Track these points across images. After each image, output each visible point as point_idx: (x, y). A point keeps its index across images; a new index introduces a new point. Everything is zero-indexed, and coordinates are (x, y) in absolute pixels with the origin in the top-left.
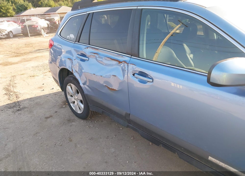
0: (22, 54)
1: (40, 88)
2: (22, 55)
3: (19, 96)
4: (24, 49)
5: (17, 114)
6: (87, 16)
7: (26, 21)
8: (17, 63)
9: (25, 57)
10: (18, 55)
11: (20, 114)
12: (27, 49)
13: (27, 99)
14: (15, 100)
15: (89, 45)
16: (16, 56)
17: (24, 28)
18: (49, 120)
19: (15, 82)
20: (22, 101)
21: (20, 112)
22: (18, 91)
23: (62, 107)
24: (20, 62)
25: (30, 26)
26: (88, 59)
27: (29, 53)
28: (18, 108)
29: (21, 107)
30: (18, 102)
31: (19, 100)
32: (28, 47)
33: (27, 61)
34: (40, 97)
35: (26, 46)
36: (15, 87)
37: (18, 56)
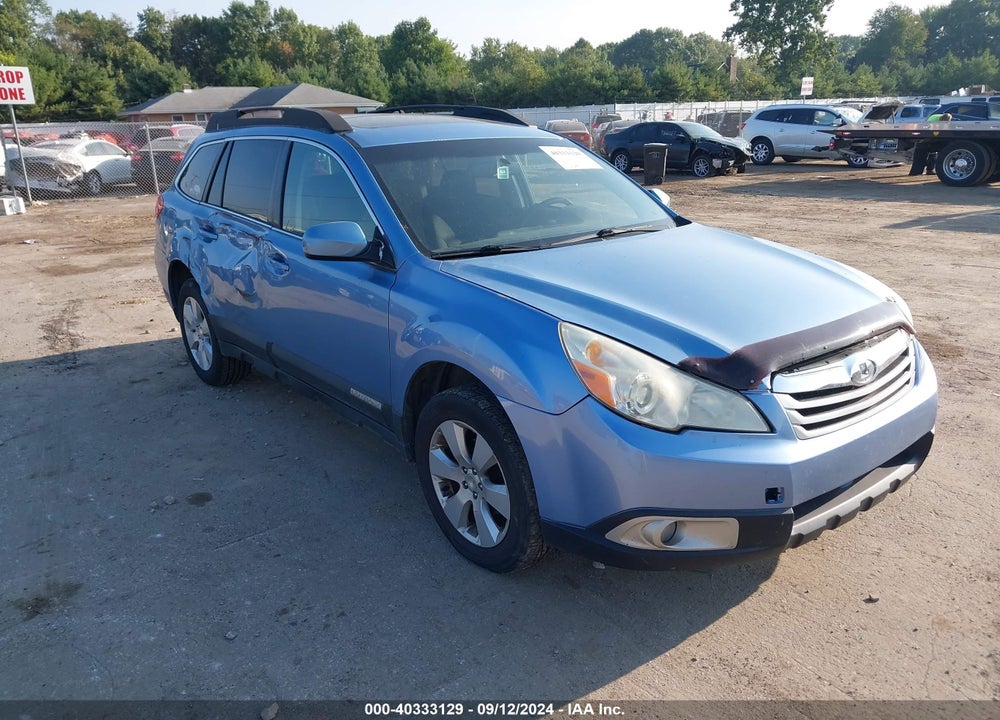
0: (117, 247)
1: (141, 328)
2: (117, 249)
3: (81, 343)
4: (127, 231)
5: (65, 374)
6: (223, 146)
7: (149, 139)
8: (94, 270)
9: (123, 254)
10: (102, 247)
11: (74, 374)
12: (138, 231)
13: (100, 349)
14: (68, 349)
15: (222, 207)
16: (95, 251)
17: (141, 163)
18: (136, 386)
19: (77, 314)
20: (84, 352)
21: (73, 371)
22: (80, 332)
23: (179, 366)
24: (106, 266)
25: (162, 157)
26: (215, 237)
27: (139, 243)
28: (69, 365)
29: (78, 363)
30: (74, 353)
31: (76, 350)
32: (143, 226)
33: (126, 265)
34: (132, 346)
35: (136, 223)
36: (74, 324)
37: (101, 251)
